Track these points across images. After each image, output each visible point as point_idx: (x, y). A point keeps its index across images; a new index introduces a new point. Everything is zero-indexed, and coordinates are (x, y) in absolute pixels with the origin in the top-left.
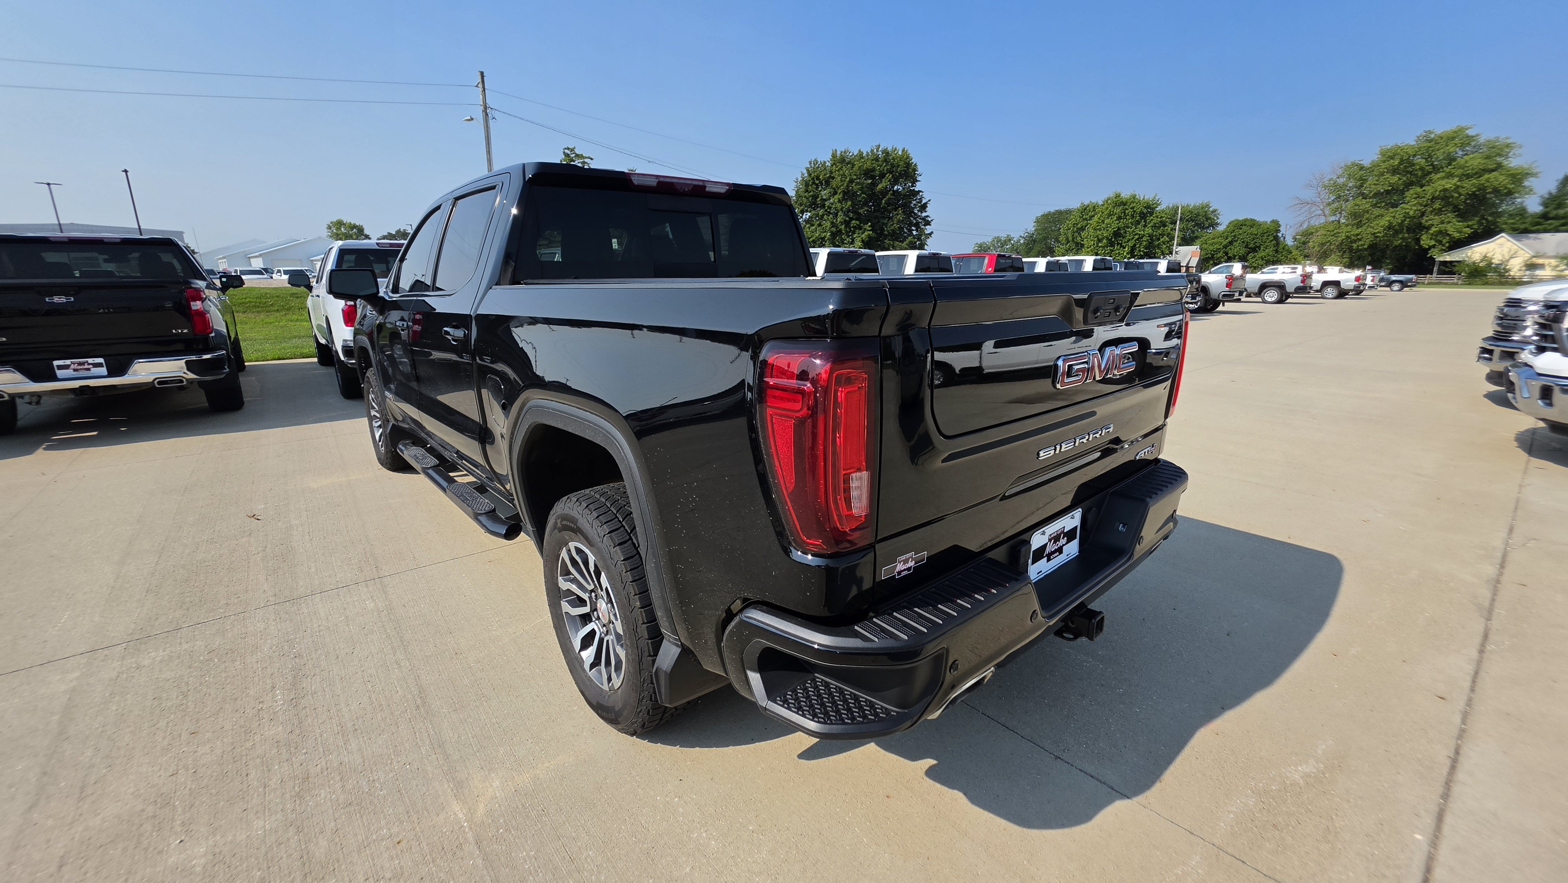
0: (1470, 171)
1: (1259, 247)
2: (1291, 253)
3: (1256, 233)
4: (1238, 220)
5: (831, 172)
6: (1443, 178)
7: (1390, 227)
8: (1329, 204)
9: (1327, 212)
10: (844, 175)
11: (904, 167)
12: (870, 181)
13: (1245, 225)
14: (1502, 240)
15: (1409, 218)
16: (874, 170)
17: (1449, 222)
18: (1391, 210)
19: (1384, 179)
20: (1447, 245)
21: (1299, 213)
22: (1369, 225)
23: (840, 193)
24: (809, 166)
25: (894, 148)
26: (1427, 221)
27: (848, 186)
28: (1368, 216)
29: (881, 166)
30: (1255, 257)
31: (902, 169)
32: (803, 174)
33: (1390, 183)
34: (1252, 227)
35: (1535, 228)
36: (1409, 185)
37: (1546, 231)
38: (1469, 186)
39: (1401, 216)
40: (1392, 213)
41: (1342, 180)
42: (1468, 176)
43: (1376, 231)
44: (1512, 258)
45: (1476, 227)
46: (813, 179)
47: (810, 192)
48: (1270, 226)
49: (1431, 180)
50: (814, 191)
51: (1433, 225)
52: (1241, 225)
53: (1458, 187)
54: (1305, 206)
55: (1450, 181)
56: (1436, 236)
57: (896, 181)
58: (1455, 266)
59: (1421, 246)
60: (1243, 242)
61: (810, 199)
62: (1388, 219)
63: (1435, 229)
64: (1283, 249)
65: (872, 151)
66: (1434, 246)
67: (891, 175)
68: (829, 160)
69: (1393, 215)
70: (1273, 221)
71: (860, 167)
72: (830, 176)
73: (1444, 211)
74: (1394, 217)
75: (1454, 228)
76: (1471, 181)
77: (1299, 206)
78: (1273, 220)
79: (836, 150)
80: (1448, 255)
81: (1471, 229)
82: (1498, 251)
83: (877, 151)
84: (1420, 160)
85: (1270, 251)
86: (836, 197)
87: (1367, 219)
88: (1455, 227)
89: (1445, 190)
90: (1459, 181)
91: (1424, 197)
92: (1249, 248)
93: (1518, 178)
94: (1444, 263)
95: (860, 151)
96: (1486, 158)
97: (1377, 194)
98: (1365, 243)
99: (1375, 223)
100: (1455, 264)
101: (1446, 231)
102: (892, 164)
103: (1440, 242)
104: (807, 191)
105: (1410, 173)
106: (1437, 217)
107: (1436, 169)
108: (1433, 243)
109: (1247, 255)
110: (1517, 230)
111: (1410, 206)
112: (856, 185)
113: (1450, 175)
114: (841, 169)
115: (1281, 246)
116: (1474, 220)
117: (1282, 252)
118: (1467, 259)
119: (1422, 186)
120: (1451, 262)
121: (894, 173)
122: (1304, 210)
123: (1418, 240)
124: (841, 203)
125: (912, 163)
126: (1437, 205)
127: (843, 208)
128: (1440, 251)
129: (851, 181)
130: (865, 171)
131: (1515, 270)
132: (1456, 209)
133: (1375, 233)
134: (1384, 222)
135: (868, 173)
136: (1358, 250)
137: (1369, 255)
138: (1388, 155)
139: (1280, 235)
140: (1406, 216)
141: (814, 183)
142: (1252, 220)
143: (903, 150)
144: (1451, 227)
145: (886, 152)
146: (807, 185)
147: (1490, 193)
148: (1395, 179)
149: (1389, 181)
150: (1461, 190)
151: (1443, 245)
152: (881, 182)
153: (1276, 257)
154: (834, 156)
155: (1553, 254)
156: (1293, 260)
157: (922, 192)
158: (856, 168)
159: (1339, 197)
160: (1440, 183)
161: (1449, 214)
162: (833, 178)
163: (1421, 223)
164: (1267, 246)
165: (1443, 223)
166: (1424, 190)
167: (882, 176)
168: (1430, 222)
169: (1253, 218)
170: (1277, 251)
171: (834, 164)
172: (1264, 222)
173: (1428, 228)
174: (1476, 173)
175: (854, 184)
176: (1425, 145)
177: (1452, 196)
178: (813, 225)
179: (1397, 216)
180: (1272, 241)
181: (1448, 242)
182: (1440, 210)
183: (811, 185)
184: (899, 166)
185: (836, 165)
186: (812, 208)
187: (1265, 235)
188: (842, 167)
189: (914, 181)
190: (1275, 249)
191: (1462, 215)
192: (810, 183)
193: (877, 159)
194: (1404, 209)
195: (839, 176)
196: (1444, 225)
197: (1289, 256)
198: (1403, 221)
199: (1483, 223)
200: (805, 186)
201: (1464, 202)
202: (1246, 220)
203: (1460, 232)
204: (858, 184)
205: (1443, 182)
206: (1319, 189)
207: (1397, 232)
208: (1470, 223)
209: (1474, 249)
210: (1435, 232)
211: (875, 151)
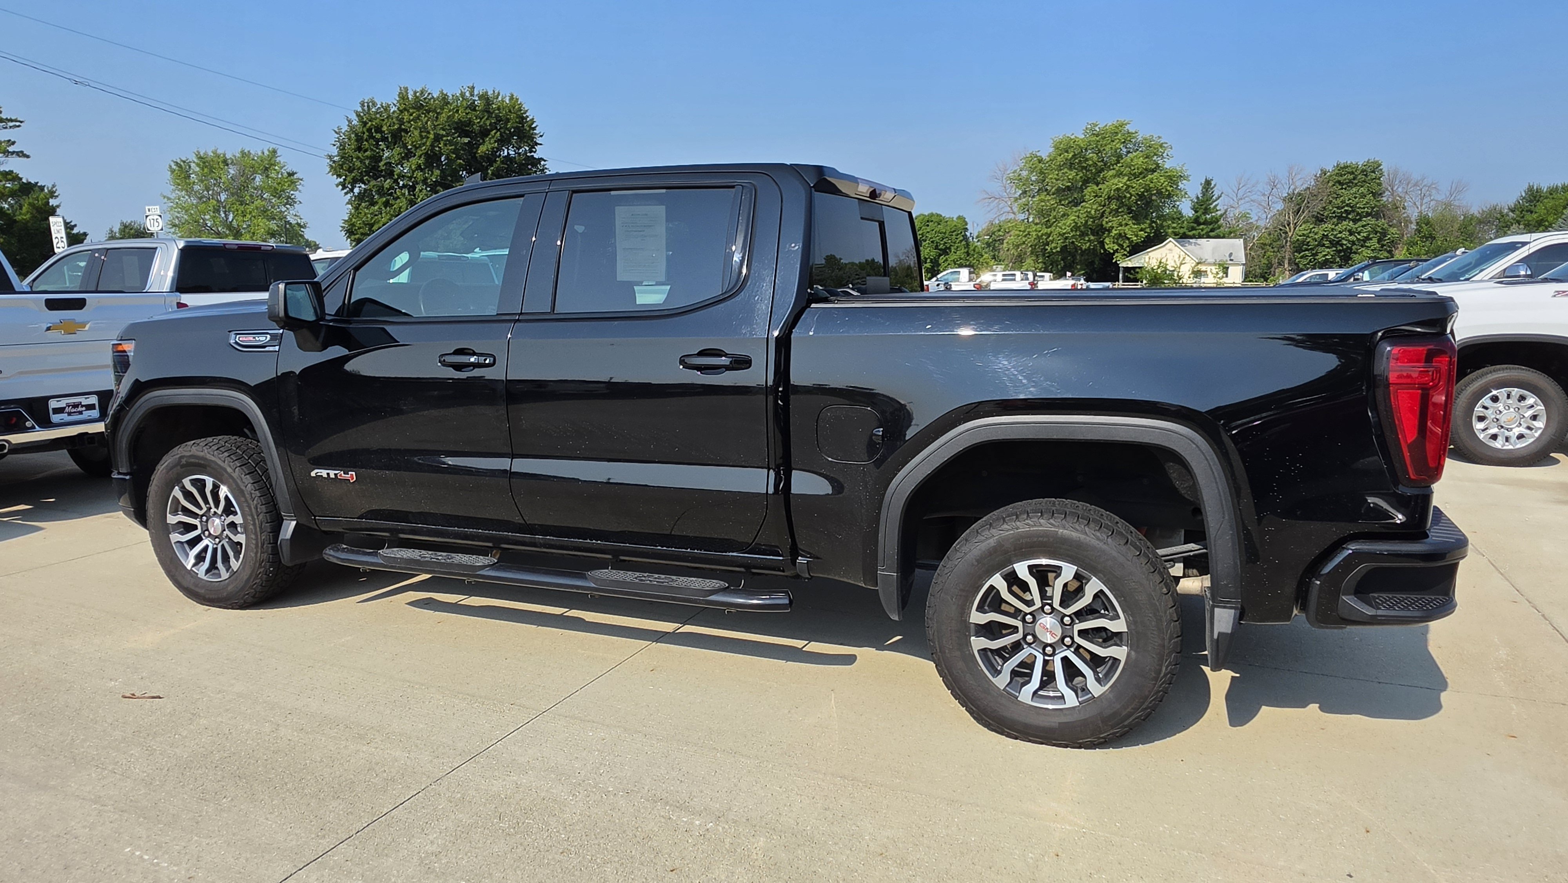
0: (1136, 171)
1: (949, 248)
2: (982, 256)
3: (944, 231)
4: (923, 215)
5: (401, 122)
6: (1114, 176)
7: (1076, 228)
8: (1016, 199)
9: (1015, 210)
10: (424, 129)
11: (516, 122)
12: (466, 140)
13: (932, 221)
14: (1170, 245)
15: (1091, 218)
16: (470, 123)
17: (1126, 225)
18: (1075, 209)
19: (1063, 173)
20: (1128, 249)
21: (989, 209)
22: (1057, 226)
23: (420, 157)
24: (360, 109)
25: (496, 92)
26: (1107, 223)
27: (432, 146)
28: (1055, 214)
29: (481, 119)
30: (946, 260)
31: (515, 125)
32: (350, 121)
33: (1069, 179)
34: (939, 224)
35: (1191, 233)
36: (1086, 182)
37: (1200, 237)
38: (1138, 185)
39: (1085, 215)
40: (1076, 212)
41: (1025, 173)
42: (1136, 176)
43: (1064, 231)
44: (1181, 264)
45: (1148, 230)
46: (369, 130)
47: (366, 151)
48: (957, 223)
49: (1105, 178)
50: (372, 150)
51: (1113, 227)
52: (928, 221)
53: (1128, 186)
54: (993, 201)
55: (1121, 180)
56: (1117, 239)
57: (504, 141)
58: (1138, 273)
59: (1105, 250)
60: (932, 242)
61: (367, 162)
62: (1073, 218)
63: (1116, 232)
64: (974, 250)
65: (463, 95)
66: (1116, 251)
67: (499, 133)
68: (395, 102)
69: (1077, 214)
70: (959, 218)
71: (449, 117)
72: (400, 127)
73: (1120, 212)
74: (1078, 217)
75: (1132, 231)
76: (1138, 181)
77: (987, 200)
78: (959, 216)
79: (406, 89)
80: (1129, 260)
81: (1145, 232)
82: (1170, 256)
83: (472, 95)
84: (1091, 155)
85: (961, 253)
86: (413, 160)
87: (1055, 217)
88: (1134, 231)
89: (1118, 189)
90: (1128, 180)
91: (1101, 196)
92: (940, 250)
93: (1174, 179)
94: (1127, 270)
95: (442, 92)
96: (1146, 158)
97: (1059, 190)
98: (1056, 246)
99: (1063, 222)
100: (1138, 270)
101: (1126, 234)
102: (497, 116)
103: (1121, 246)
104: (359, 149)
105: (1085, 168)
106: (1115, 219)
107: (1107, 166)
108: (1116, 247)
109: (939, 258)
110: (1178, 235)
111: (1091, 206)
112: (445, 145)
113: (1120, 174)
114: (418, 118)
115: (972, 248)
116: (1146, 223)
117: (973, 255)
118: (1146, 265)
119: (1097, 184)
120: (1134, 268)
121: (502, 130)
122: (992, 205)
123: (1102, 244)
124: (422, 170)
125: (528, 117)
126: (1113, 206)
127: (426, 179)
128: (1123, 255)
129: (438, 138)
130: (456, 123)
131: (1186, 277)
132: (1130, 211)
133: (1064, 234)
134: (1069, 221)
135: (462, 128)
136: (1052, 253)
137: (1062, 259)
138: (1063, 147)
139: (968, 234)
140: (1089, 216)
141: (371, 136)
142: (938, 215)
143: (512, 98)
144: (1129, 229)
145: (484, 97)
146: (359, 139)
147: (1154, 194)
148: (1072, 174)
149: (1067, 176)
150: (1131, 190)
151: (1125, 250)
152: (484, 142)
153: (968, 260)
154: (403, 96)
155: (1211, 260)
156: (985, 264)
157: (545, 161)
158: (443, 117)
159: (1025, 192)
160: (1114, 183)
161: (1125, 216)
162: (406, 132)
163: (1102, 225)
164: (958, 247)
165: (1121, 226)
166: (1100, 189)
167: (485, 133)
168: (1110, 224)
169: (938, 213)
170: (968, 254)
171: (405, 109)
172: (950, 218)
173: (1109, 231)
174: (1141, 173)
175: (442, 143)
176: (1094, 139)
177: (1125, 197)
178: (373, 204)
179: (1081, 216)
180: (961, 241)
181: (1128, 246)
182: (1117, 210)
183: (366, 140)
184: (508, 120)
185: (408, 111)
186: (370, 176)
187: (954, 234)
188: (419, 116)
189: (533, 145)
190: (966, 250)
191: (1137, 218)
192: (365, 136)
193: (472, 107)
194: (1085, 208)
195: (415, 128)
196: (1123, 228)
197: (981, 260)
198: (1086, 222)
199: (1153, 227)
200: (357, 140)
201: (1136, 203)
202: (932, 215)
203: (1137, 236)
204: (451, 143)
205: (1116, 181)
206: (1004, 181)
207: (1083, 234)
208: (1143, 226)
209: (1150, 254)
210: (1115, 234)
211: (468, 94)
